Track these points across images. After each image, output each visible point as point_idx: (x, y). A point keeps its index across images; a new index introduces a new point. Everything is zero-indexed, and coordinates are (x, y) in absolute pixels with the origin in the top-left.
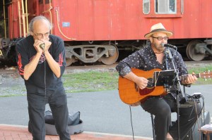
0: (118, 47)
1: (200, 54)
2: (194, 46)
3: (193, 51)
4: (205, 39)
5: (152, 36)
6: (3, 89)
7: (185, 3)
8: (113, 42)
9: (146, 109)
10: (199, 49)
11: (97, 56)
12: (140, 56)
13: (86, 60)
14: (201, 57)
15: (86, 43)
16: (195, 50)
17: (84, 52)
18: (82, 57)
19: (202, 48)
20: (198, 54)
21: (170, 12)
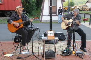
1: (8, 15)
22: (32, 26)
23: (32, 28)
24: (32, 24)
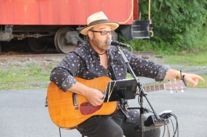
2: (63, 35)
3: (63, 41)
4: (77, 26)
5: (91, 30)
10: (70, 38)
12: (81, 58)
16: (65, 40)
19: (74, 38)
22: (141, 101)
23: (143, 110)
24: (142, 95)
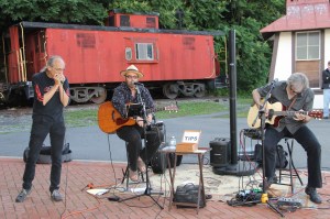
0: (106, 88)
1: (174, 93)
2: (169, 87)
3: (168, 90)
6: (4, 127)
7: (161, 52)
8: (101, 84)
9: (121, 137)
10: (173, 89)
11: (88, 97)
13: (78, 100)
14: (175, 96)
15: (78, 85)
16: (170, 90)
17: (76, 93)
18: (76, 97)
19: (175, 88)
20: (172, 93)
21: (149, 59)
